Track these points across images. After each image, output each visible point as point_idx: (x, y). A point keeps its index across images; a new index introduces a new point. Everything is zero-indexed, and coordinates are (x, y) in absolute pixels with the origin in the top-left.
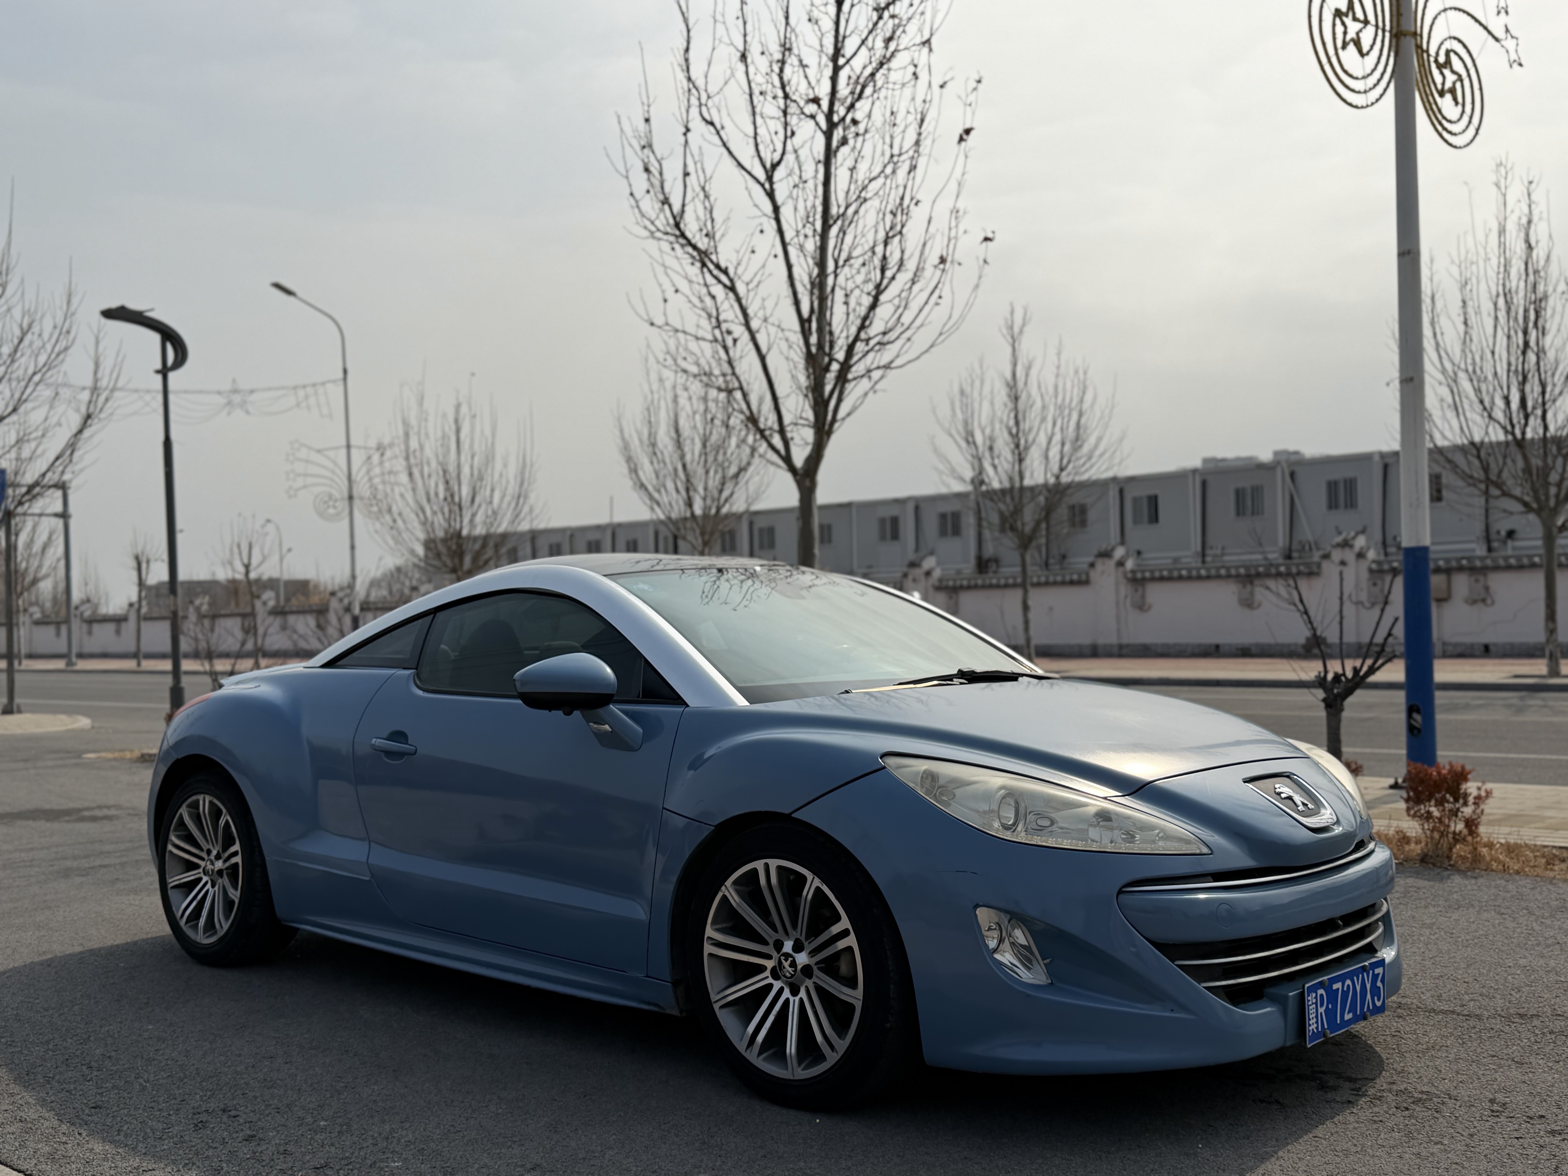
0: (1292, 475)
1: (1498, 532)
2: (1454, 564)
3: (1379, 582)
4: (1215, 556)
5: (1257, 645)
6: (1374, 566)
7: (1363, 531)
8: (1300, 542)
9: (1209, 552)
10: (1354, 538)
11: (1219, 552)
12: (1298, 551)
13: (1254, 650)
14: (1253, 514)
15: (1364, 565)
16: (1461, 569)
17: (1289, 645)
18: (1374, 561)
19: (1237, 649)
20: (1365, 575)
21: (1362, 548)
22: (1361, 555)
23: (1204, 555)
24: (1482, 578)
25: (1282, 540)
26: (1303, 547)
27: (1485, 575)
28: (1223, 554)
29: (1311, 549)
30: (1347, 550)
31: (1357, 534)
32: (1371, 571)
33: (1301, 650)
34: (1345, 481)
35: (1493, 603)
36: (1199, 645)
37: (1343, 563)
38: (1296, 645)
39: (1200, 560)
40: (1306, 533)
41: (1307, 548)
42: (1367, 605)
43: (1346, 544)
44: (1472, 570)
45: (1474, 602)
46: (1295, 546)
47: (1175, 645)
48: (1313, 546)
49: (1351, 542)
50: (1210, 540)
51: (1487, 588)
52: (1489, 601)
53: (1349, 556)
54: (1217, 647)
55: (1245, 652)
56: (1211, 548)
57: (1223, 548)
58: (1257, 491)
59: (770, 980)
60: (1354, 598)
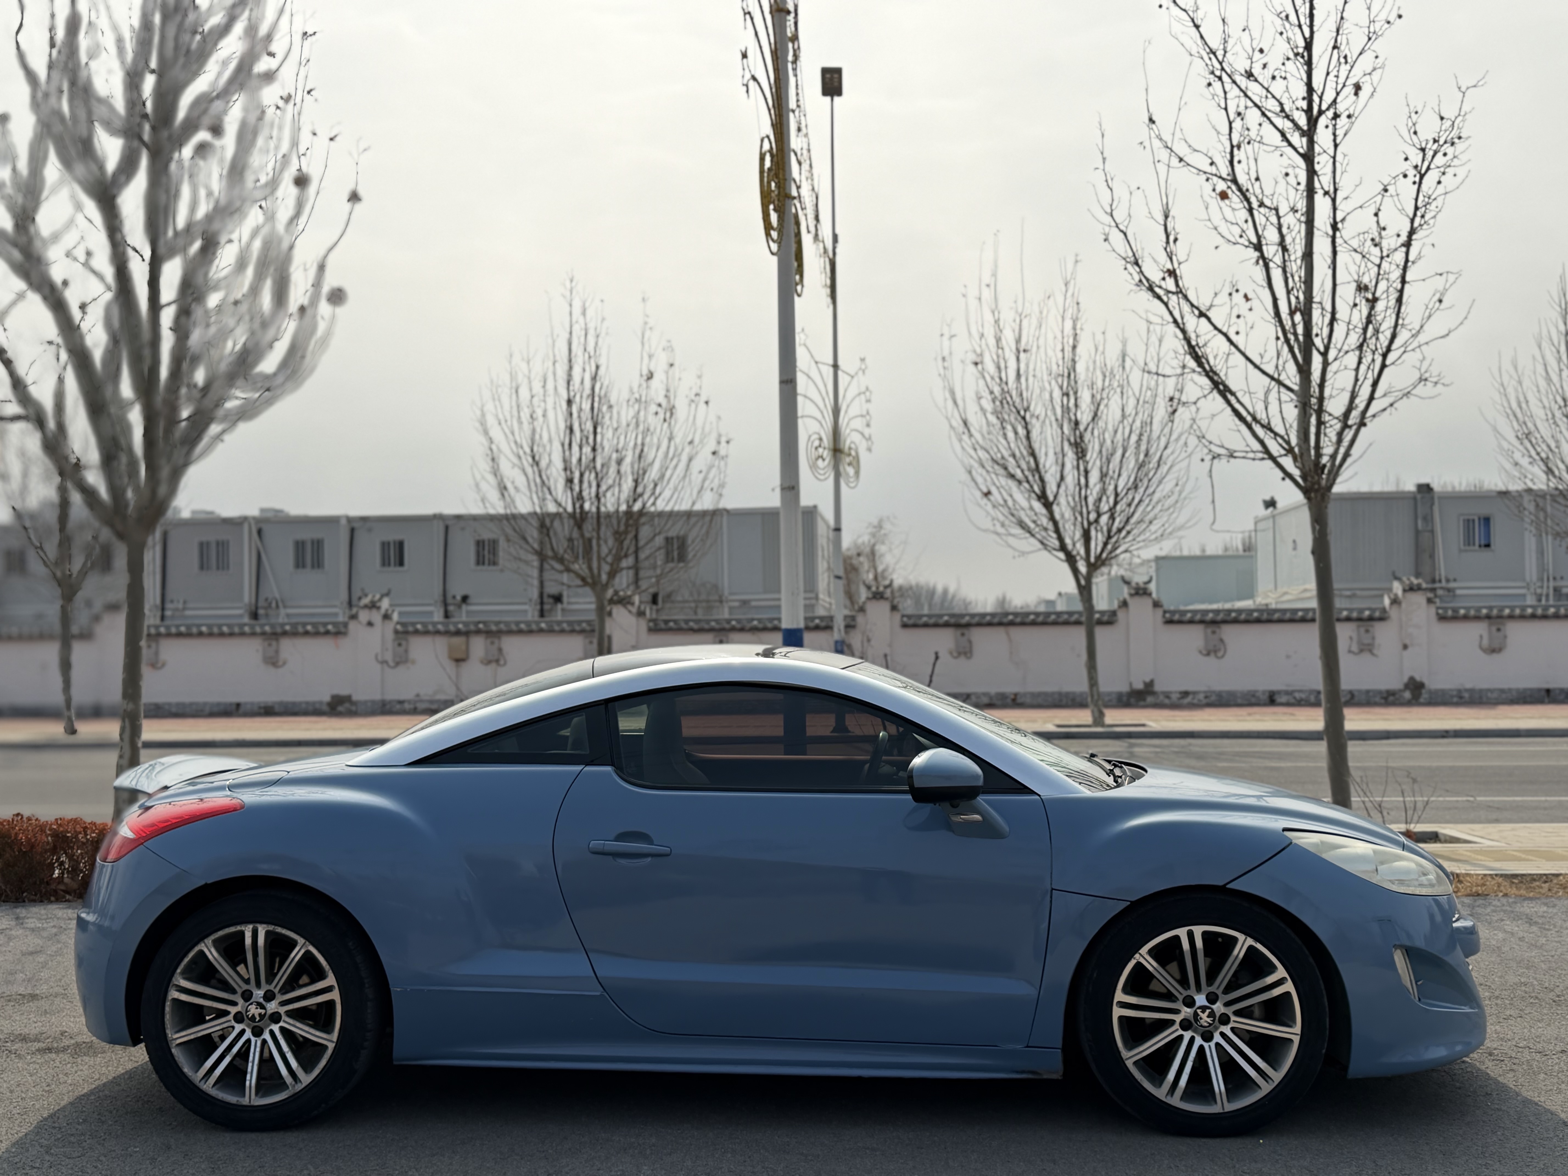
0: (260, 532)
1: (454, 597)
2: (472, 627)
3: (404, 643)
4: (176, 610)
5: (281, 703)
6: (399, 627)
7: (387, 594)
8: (266, 599)
9: (168, 605)
10: (380, 600)
11: (180, 606)
12: (265, 608)
13: (277, 709)
14: (218, 568)
15: (390, 627)
16: (478, 632)
17: (314, 703)
18: (398, 623)
19: (260, 708)
20: (390, 635)
21: (387, 610)
22: (387, 617)
23: (163, 609)
24: (496, 641)
25: (247, 596)
26: (270, 604)
27: (499, 638)
28: (184, 609)
29: (277, 606)
30: (374, 611)
31: (382, 596)
32: (396, 632)
33: (325, 708)
34: (313, 542)
35: (505, 664)
36: (219, 704)
37: (370, 624)
38: (321, 703)
39: (159, 614)
40: (272, 590)
41: (274, 605)
42: (392, 664)
43: (373, 606)
44: (488, 633)
45: (489, 662)
46: (261, 603)
47: (191, 704)
48: (280, 604)
49: (378, 604)
50: (170, 595)
51: (500, 650)
52: (502, 662)
53: (376, 617)
54: (238, 705)
55: (268, 711)
56: (172, 601)
57: (185, 602)
58: (222, 546)
59: (1180, 1032)
60: (380, 658)
